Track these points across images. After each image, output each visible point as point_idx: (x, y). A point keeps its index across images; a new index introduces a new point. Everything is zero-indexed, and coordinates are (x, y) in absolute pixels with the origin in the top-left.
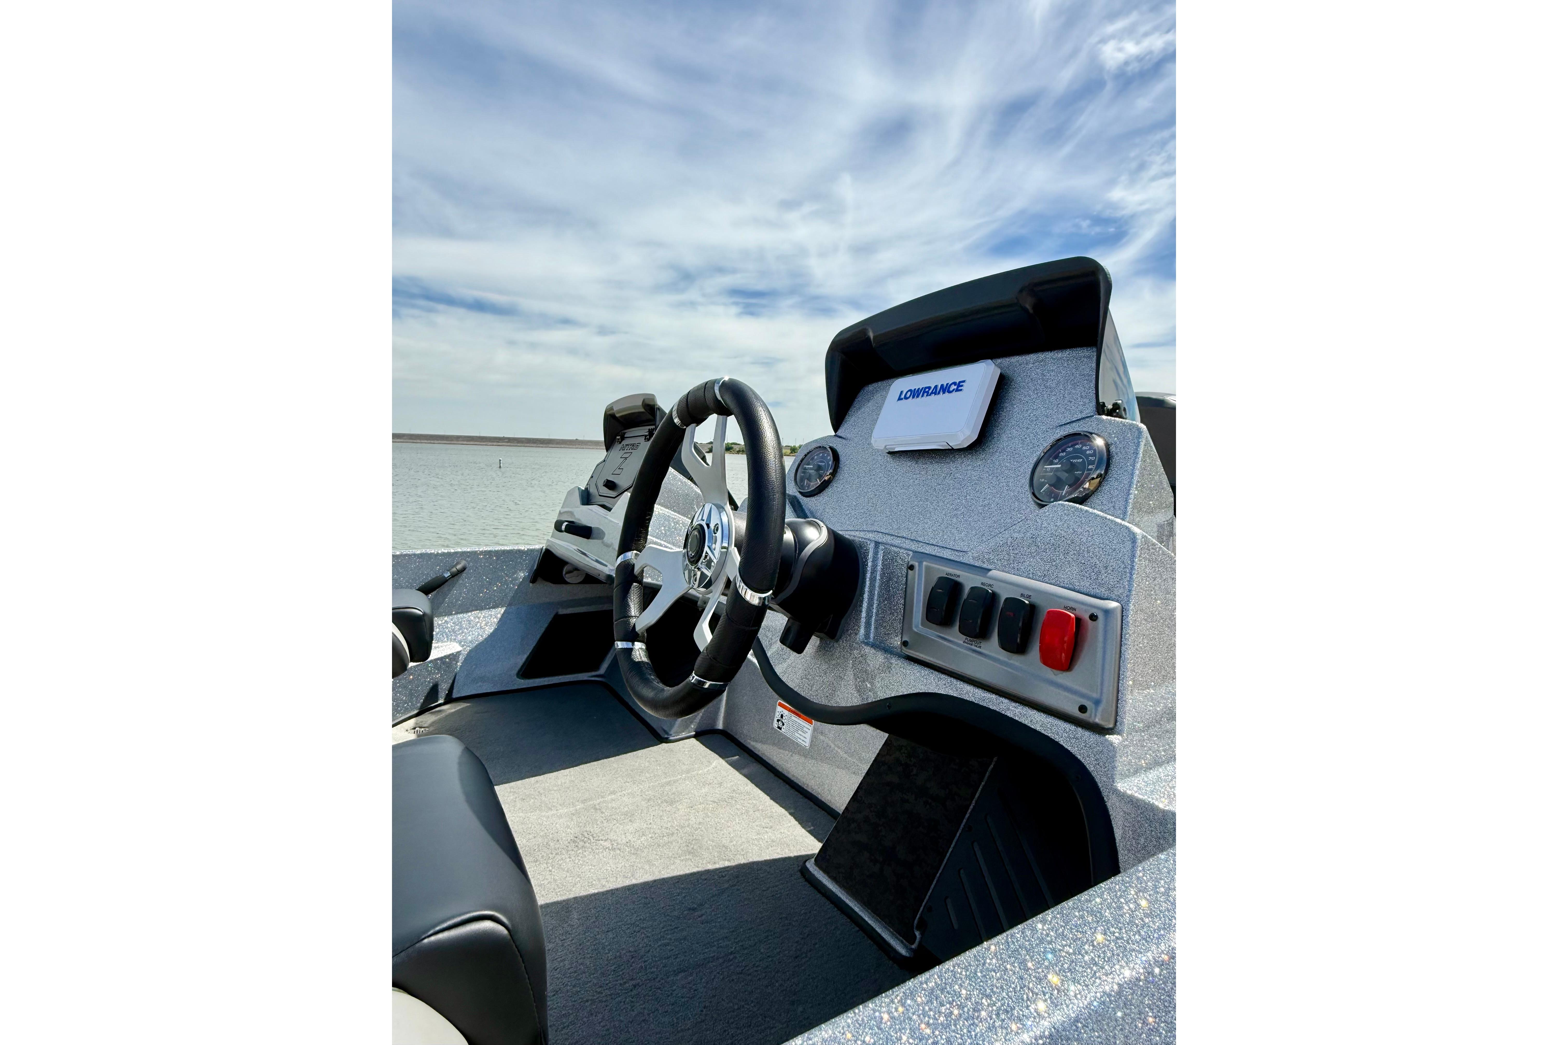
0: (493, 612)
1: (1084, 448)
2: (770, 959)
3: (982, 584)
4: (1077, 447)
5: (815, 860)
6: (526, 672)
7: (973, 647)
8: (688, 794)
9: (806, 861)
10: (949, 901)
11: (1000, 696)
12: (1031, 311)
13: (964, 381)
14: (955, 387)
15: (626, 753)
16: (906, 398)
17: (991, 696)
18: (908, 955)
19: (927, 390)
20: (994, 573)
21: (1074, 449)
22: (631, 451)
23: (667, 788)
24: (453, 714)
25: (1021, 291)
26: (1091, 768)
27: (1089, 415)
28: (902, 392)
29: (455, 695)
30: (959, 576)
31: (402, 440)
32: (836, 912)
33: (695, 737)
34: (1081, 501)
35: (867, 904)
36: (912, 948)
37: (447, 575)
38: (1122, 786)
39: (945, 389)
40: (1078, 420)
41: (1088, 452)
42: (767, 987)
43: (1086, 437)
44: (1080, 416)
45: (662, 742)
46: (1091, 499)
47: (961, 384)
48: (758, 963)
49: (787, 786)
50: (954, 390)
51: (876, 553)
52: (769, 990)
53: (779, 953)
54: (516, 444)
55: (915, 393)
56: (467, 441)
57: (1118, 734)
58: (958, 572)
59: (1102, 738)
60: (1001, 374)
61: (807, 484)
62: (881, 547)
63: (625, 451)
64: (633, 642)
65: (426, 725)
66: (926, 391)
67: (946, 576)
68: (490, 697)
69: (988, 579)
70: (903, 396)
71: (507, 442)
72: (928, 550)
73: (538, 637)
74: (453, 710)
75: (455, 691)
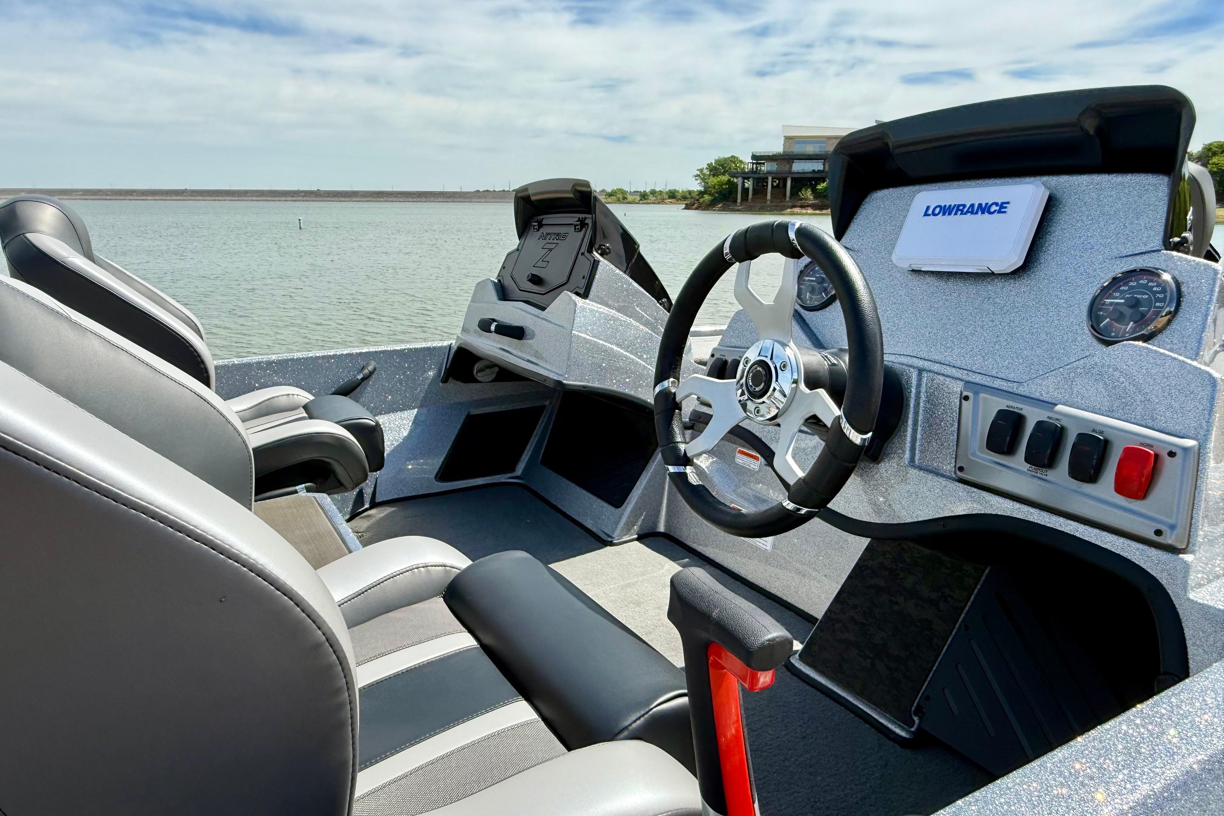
0: (405, 414)
1: (1150, 284)
2: (779, 739)
3: (1048, 417)
4: (1141, 282)
5: (799, 656)
6: (444, 474)
7: (1038, 475)
8: (651, 596)
9: (790, 656)
10: (947, 691)
11: (1068, 519)
12: (1092, 132)
13: (1008, 203)
14: (997, 208)
15: (575, 556)
16: (934, 214)
17: (1059, 519)
18: (908, 736)
19: (961, 208)
20: (1060, 408)
21: (1138, 283)
22: (555, 241)
23: (629, 590)
24: (382, 519)
25: (1083, 113)
26: (1164, 582)
27: (1155, 249)
28: (928, 208)
29: (379, 499)
30: (1021, 409)
31: (182, 198)
32: (828, 701)
33: (637, 539)
34: (1146, 338)
35: (860, 694)
36: (912, 731)
37: (360, 377)
38: (1192, 595)
39: (985, 209)
40: (1141, 253)
41: (1155, 289)
42: (784, 761)
43: (1151, 273)
44: (1144, 249)
45: (606, 546)
46: (1159, 336)
47: (1005, 205)
48: (770, 743)
49: (747, 588)
50: (995, 211)
51: (920, 380)
52: (787, 763)
53: (786, 735)
54: (314, 199)
55: (946, 210)
56: (257, 196)
57: (1191, 553)
58: (1020, 406)
59: (1176, 557)
60: (1049, 195)
61: (809, 297)
62: (925, 374)
63: (547, 241)
64: (685, 465)
65: (361, 530)
66: (959, 209)
67: (1007, 408)
68: (413, 501)
69: (1055, 414)
70: (930, 212)
71: (304, 196)
72: (978, 379)
73: (453, 438)
74: (382, 515)
75: (377, 495)
